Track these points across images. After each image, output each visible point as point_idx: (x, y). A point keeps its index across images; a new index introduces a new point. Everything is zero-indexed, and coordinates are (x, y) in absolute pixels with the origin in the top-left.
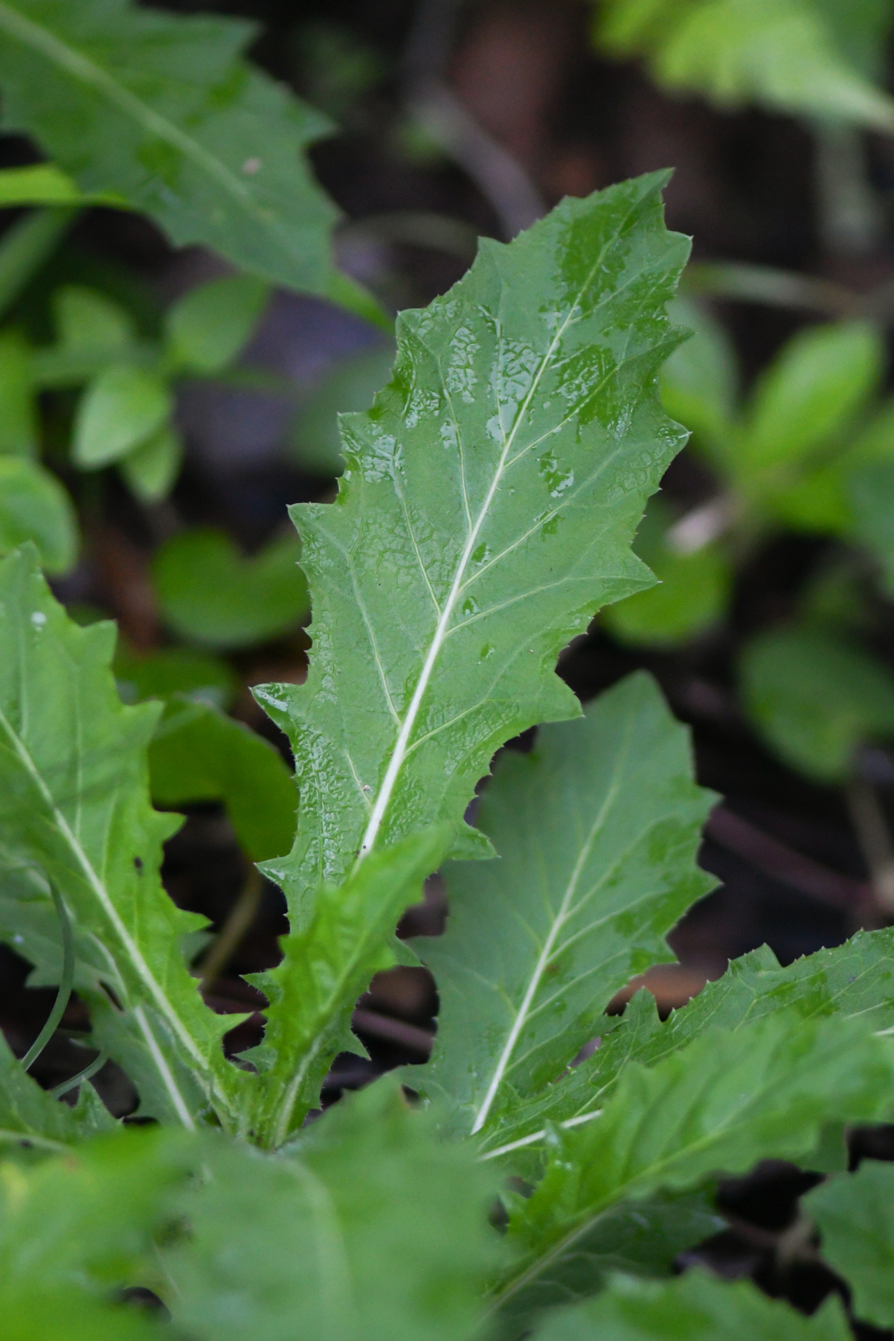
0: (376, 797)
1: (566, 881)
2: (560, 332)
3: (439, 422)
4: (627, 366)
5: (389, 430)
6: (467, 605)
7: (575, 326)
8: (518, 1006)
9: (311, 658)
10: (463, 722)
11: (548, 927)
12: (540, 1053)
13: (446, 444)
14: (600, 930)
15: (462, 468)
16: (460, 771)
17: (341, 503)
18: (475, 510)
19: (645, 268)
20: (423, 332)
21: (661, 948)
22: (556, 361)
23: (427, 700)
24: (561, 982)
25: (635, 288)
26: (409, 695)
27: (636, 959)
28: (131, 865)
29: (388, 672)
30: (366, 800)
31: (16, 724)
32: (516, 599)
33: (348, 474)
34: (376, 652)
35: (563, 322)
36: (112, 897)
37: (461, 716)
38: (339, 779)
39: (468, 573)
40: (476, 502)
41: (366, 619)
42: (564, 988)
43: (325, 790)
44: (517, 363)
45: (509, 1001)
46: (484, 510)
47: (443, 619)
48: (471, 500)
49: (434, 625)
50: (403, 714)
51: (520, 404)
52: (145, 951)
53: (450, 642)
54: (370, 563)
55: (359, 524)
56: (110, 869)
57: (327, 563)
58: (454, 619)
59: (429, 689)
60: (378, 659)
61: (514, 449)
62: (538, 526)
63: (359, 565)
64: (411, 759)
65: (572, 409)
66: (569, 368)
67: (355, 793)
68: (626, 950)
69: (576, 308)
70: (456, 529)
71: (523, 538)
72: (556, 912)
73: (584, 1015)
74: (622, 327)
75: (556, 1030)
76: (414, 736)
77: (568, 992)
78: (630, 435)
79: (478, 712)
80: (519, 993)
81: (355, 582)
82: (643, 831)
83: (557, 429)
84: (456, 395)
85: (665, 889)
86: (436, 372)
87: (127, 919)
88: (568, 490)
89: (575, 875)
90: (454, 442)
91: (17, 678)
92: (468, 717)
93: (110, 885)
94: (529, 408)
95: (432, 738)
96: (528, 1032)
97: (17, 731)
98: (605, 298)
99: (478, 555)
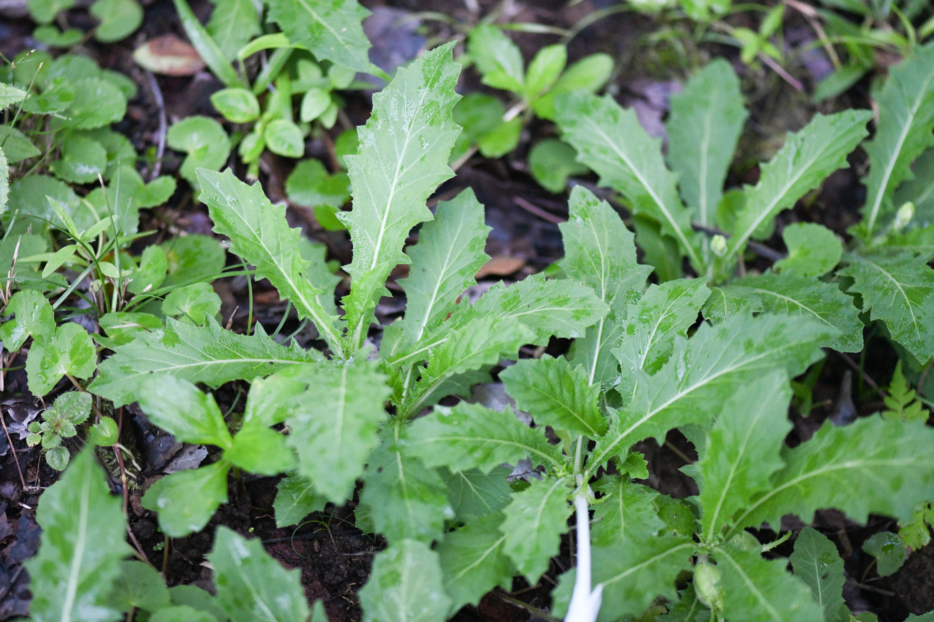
0: (376, 244)
1: (446, 258)
2: (423, 96)
3: (387, 127)
4: (443, 107)
5: (372, 131)
6: (400, 184)
7: (428, 94)
8: (431, 299)
9: (353, 203)
10: (400, 221)
11: (440, 273)
12: (437, 315)
13: (390, 134)
14: (454, 275)
15: (395, 141)
16: (400, 236)
17: (360, 154)
18: (400, 154)
19: (448, 75)
20: (381, 99)
21: (472, 281)
22: (422, 106)
23: (389, 214)
24: (443, 292)
25: (445, 81)
26: (384, 212)
27: (465, 284)
28: (299, 275)
29: (377, 206)
30: (373, 245)
31: (260, 235)
32: (413, 182)
33: (361, 146)
34: (373, 200)
35: (424, 92)
36: (295, 284)
37: (400, 219)
38: (364, 240)
39: (399, 174)
40: (400, 151)
41: (369, 190)
42: (444, 294)
43: (360, 243)
44: (411, 107)
45: (428, 298)
46: (403, 154)
47: (393, 189)
48: (399, 151)
49: (390, 191)
50: (382, 218)
51: (412, 120)
52: (306, 299)
53: (395, 196)
54: (369, 173)
55: (365, 161)
56: (293, 275)
57: (356, 173)
58: (396, 189)
59: (390, 210)
60: (374, 203)
61: (411, 134)
62: (419, 158)
63: (366, 174)
64: (386, 232)
65: (427, 121)
66: (426, 108)
67: (369, 244)
68: (463, 281)
69: (428, 88)
70: (395, 160)
71: (415, 162)
72: (442, 268)
73: (449, 303)
74: (441, 95)
75: (442, 307)
76: (386, 225)
77: (445, 295)
78: (445, 129)
79: (404, 218)
80: (431, 295)
81: (365, 179)
82: (469, 241)
83: (423, 128)
84: (392, 119)
85: (475, 260)
86: (386, 112)
87: (300, 290)
88: (427, 147)
89: (448, 256)
90: (393, 133)
91: (259, 221)
92: (402, 219)
93: (293, 280)
94: (415, 121)
95: (392, 226)
96: (433, 309)
97: (260, 238)
98: (436, 85)
99: (402, 168)
